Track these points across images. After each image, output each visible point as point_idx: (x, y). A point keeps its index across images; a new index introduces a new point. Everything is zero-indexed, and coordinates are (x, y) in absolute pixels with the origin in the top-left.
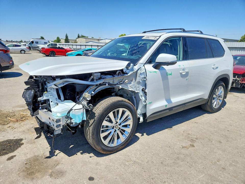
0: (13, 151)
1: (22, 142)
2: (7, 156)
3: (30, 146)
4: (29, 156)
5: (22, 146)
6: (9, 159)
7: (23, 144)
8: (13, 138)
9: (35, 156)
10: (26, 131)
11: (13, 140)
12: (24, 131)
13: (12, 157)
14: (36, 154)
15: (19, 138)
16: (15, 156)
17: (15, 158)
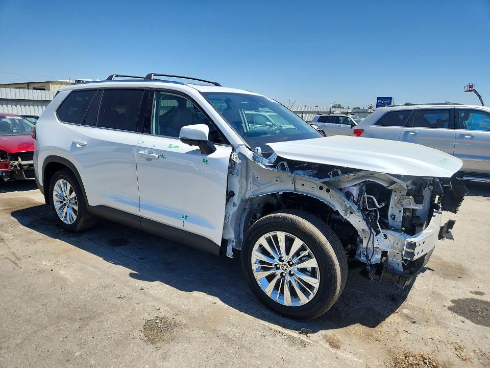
0: (472, 299)
1: (453, 304)
2: (484, 298)
3: (443, 293)
4: (453, 283)
5: (456, 298)
6: (481, 294)
7: (453, 301)
8: (466, 321)
9: (445, 278)
10: (434, 321)
11: (467, 318)
12: (438, 323)
13: (476, 293)
14: (442, 279)
15: (455, 315)
16: (472, 292)
17: (473, 290)
